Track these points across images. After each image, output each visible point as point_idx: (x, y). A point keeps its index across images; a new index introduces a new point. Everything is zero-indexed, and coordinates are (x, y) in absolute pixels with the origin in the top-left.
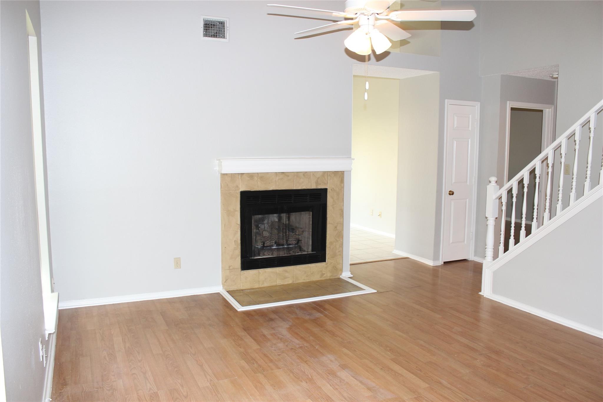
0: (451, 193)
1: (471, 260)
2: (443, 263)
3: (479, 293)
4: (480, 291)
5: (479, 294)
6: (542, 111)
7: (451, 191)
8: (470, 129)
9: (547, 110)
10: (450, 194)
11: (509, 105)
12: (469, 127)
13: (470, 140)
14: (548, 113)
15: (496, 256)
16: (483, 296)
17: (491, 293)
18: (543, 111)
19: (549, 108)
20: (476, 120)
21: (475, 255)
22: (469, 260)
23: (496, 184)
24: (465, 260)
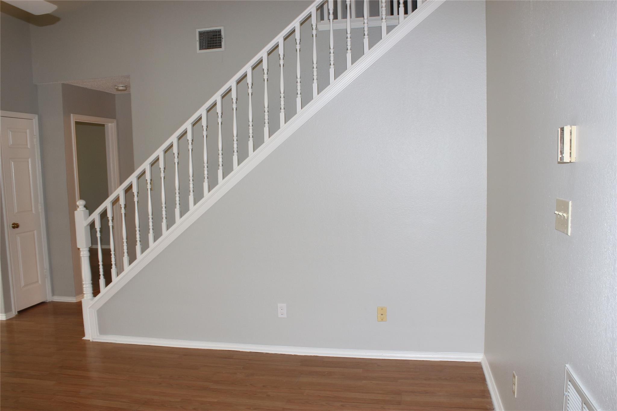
0: (16, 226)
1: (49, 302)
2: (17, 314)
3: (84, 338)
4: (84, 335)
5: (84, 340)
6: (103, 125)
7: (15, 223)
8: (29, 146)
9: (110, 124)
10: (14, 227)
11: (74, 118)
12: (27, 145)
13: (30, 160)
14: (111, 127)
15: (96, 291)
16: (89, 340)
17: (98, 334)
18: (105, 125)
19: (111, 122)
20: (35, 136)
21: (53, 294)
22: (47, 302)
23: (84, 209)
24: (42, 303)
